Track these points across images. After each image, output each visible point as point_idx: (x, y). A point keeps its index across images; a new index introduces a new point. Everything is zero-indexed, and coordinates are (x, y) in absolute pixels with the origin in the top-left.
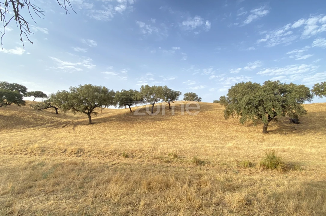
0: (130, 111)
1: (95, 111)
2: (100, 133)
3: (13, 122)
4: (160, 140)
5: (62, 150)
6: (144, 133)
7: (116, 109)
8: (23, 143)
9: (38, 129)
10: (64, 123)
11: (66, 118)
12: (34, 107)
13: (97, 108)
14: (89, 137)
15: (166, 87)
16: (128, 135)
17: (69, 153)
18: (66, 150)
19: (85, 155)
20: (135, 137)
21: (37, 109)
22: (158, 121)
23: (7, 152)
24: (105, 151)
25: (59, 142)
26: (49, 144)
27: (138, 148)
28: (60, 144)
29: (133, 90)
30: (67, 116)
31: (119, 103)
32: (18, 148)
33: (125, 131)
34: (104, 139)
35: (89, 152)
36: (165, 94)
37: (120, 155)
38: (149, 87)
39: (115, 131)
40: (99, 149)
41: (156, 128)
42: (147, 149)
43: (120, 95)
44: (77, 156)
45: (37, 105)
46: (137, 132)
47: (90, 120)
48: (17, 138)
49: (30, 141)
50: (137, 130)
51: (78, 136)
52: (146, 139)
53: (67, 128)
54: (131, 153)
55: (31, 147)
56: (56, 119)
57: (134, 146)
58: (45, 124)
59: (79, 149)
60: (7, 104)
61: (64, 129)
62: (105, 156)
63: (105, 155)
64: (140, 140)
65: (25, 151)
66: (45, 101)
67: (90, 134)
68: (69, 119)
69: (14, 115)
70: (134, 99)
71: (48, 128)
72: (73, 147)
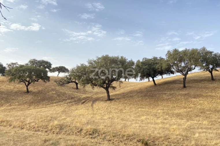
0: (154, 84)
1: (113, 85)
2: (119, 112)
3: (40, 98)
4: (196, 126)
5: (78, 129)
6: (173, 114)
7: (137, 82)
8: (45, 120)
9: (60, 105)
10: (84, 99)
11: (85, 94)
12: (57, 82)
13: (115, 81)
14: (107, 115)
15: (204, 49)
16: (152, 115)
17: (84, 133)
18: (81, 130)
19: (100, 137)
20: (160, 118)
21: (60, 84)
22: (194, 98)
23: (32, 128)
24: (121, 135)
25: (76, 120)
26: (68, 122)
27: (162, 135)
28: (77, 122)
29: (156, 58)
30: (87, 91)
31: (139, 75)
32: (41, 125)
33: (147, 110)
34: (122, 120)
35: (104, 133)
36: (203, 59)
37: (139, 141)
38: (178, 52)
39: (135, 110)
40: (115, 132)
41: (190, 108)
42: (175, 137)
43: (140, 65)
44: (91, 138)
45: (60, 81)
46: (164, 112)
47: (109, 96)
48: (42, 115)
49: (52, 118)
50: (163, 110)
51: (96, 114)
52: (176, 123)
53: (86, 105)
54: (152, 141)
55: (51, 124)
56: (76, 95)
57: (157, 132)
58: (66, 100)
59: (94, 130)
60: (36, 81)
61: (83, 105)
62: (121, 141)
63: (121, 139)
64: (167, 123)
65: (46, 128)
66: (66, 76)
67: (108, 112)
68: (88, 94)
69: (41, 91)
70: (159, 68)
71: (69, 104)
72: (89, 127)
